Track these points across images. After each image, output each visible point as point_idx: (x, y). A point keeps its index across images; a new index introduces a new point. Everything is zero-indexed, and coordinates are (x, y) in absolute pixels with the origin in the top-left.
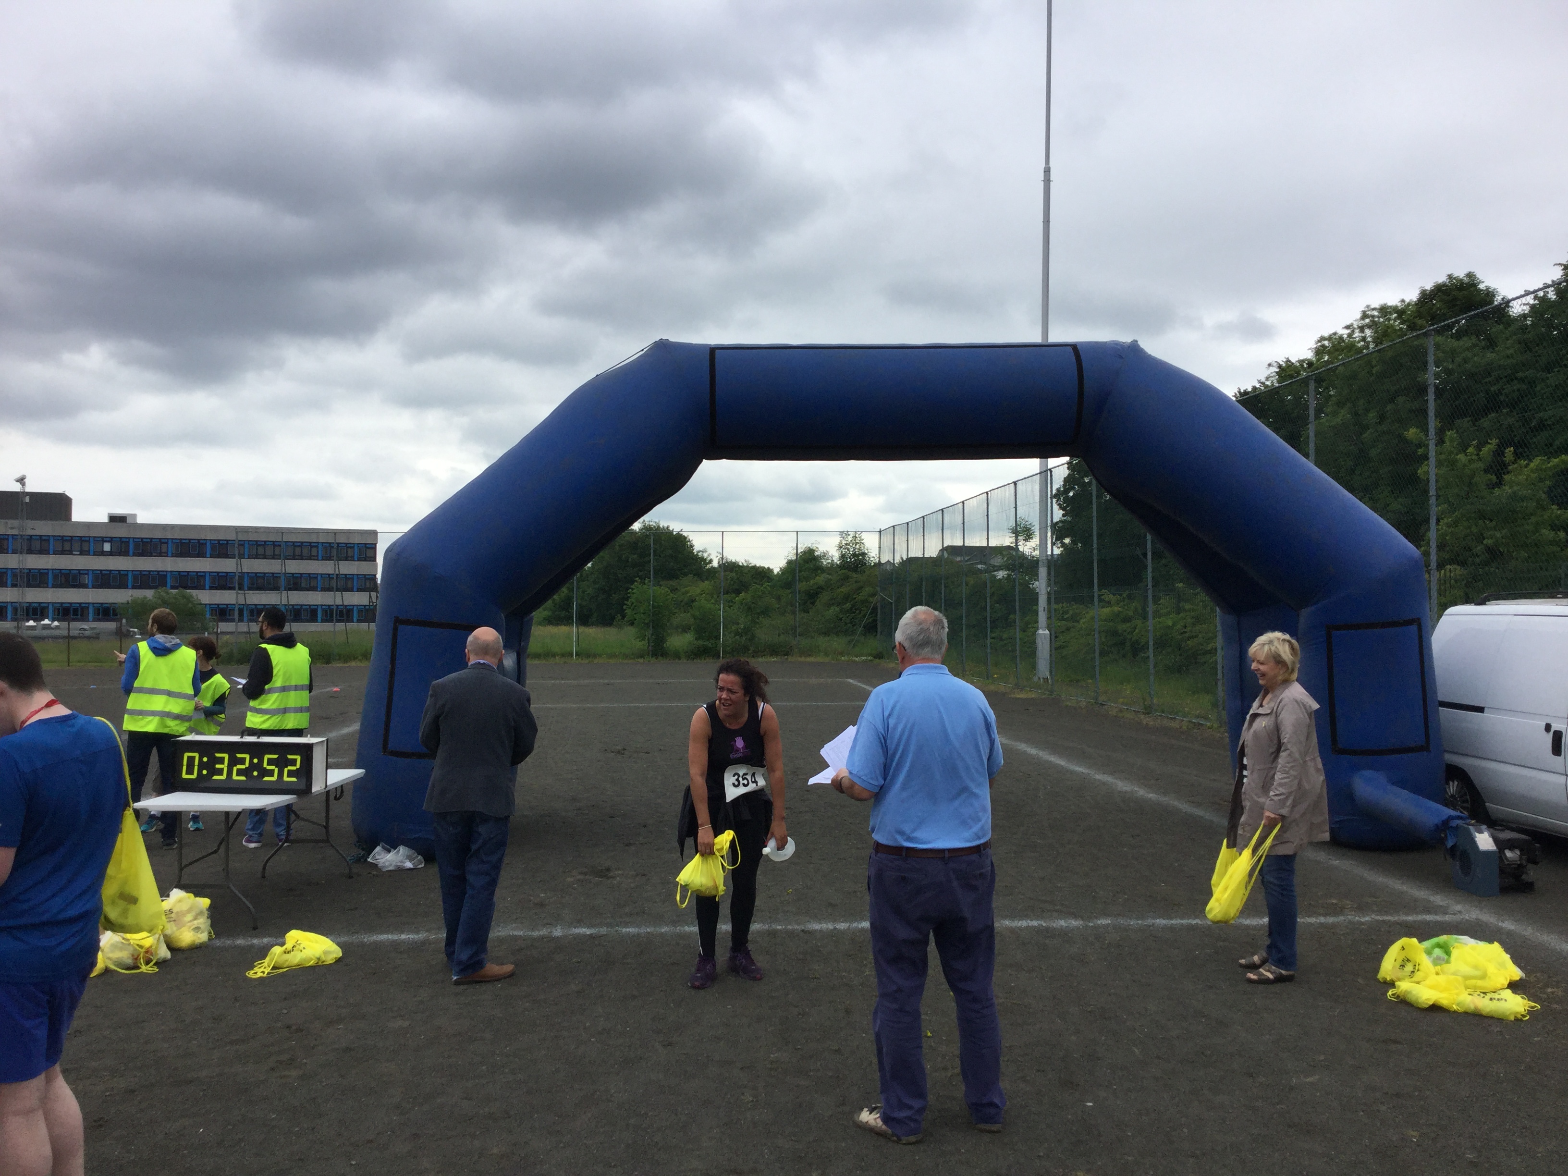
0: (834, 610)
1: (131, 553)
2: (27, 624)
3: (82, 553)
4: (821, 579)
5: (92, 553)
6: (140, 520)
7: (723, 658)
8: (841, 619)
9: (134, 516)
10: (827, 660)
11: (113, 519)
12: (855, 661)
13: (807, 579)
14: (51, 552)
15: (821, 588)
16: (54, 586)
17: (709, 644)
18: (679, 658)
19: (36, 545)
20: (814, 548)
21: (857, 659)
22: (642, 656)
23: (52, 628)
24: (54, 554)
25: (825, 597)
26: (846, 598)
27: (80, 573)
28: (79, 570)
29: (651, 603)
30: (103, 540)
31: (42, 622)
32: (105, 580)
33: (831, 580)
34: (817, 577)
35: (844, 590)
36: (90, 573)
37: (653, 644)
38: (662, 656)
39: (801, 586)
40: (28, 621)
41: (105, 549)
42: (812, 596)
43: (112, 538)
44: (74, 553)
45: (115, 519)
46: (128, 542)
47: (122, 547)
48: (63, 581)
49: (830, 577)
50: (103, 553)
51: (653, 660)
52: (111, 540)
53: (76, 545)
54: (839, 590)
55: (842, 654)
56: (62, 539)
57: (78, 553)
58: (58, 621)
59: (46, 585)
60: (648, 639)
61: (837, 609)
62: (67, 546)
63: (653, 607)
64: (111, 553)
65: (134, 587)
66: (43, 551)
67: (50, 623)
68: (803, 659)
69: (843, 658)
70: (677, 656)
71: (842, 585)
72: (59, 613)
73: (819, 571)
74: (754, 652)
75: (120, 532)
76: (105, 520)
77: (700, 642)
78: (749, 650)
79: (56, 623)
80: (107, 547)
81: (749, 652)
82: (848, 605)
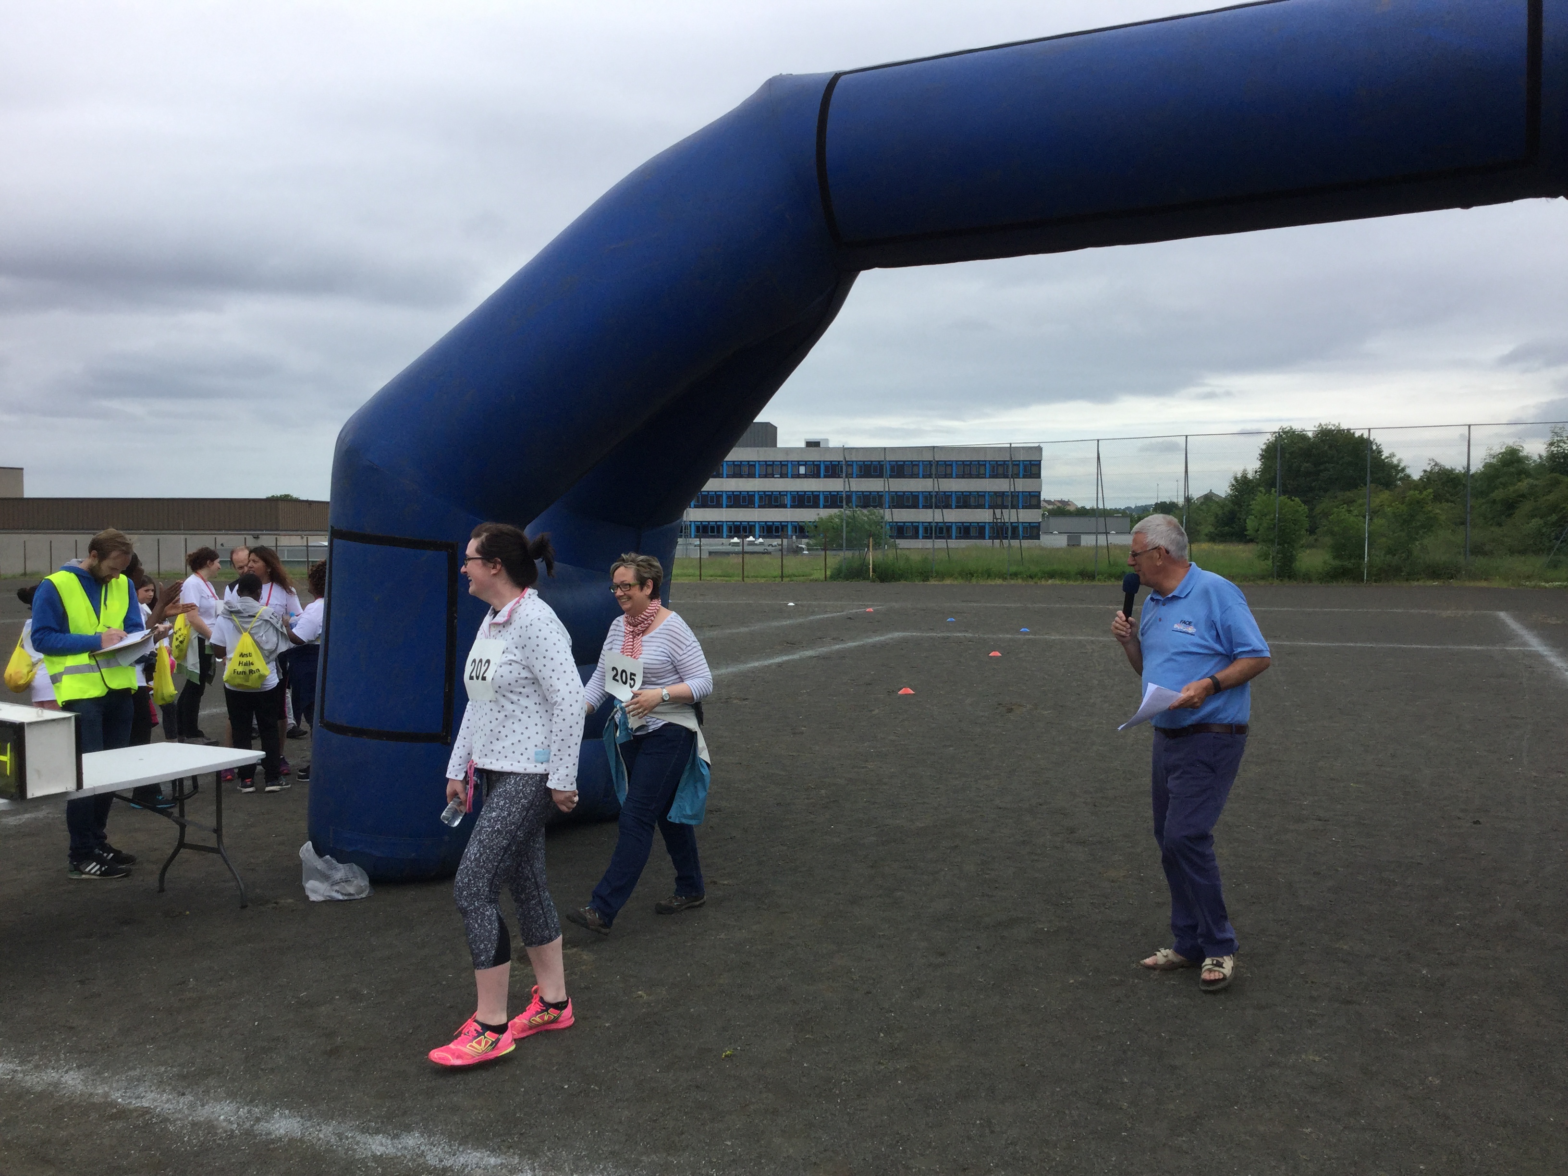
0: (1536, 522)
1: (822, 475)
2: (732, 541)
3: (783, 476)
4: (1524, 485)
5: (790, 475)
6: (831, 445)
7: (1367, 580)
8: (1543, 534)
9: (827, 440)
10: (1504, 585)
11: (809, 444)
12: (1546, 588)
13: (1504, 485)
14: (757, 476)
15: (1523, 496)
16: (760, 507)
17: (1349, 564)
18: (1310, 581)
19: (745, 470)
20: (1517, 448)
21: (1547, 585)
22: (1263, 578)
23: (756, 545)
24: (759, 477)
25: (1527, 506)
26: (1554, 508)
27: (781, 494)
28: (780, 492)
29: (1277, 515)
30: (799, 463)
31: (748, 539)
32: (802, 500)
33: (1536, 485)
34: (1520, 484)
35: (1551, 497)
36: (789, 494)
37: (1279, 564)
38: (1290, 577)
39: (1498, 494)
40: (733, 538)
41: (800, 473)
42: (1510, 506)
43: (806, 462)
44: (775, 476)
45: (812, 444)
46: (820, 465)
47: (815, 470)
48: (767, 503)
49: (1535, 482)
50: (799, 476)
51: (1276, 582)
52: (805, 463)
53: (777, 469)
54: (1545, 498)
55: (1529, 578)
56: (767, 464)
57: (779, 476)
58: (763, 537)
59: (753, 506)
60: (1273, 557)
61: (1541, 522)
62: (770, 470)
63: (1279, 519)
64: (805, 476)
65: (825, 507)
66: (751, 475)
67: (754, 539)
68: (1472, 584)
69: (1527, 583)
70: (1307, 577)
71: (1550, 492)
72: (764, 530)
73: (1523, 476)
74: (1409, 574)
75: (814, 456)
76: (803, 445)
77: (1337, 563)
78: (1402, 572)
79: (761, 540)
80: (802, 470)
81: (1403, 574)
82: (1554, 517)
